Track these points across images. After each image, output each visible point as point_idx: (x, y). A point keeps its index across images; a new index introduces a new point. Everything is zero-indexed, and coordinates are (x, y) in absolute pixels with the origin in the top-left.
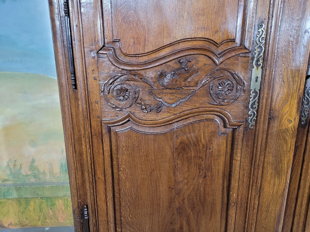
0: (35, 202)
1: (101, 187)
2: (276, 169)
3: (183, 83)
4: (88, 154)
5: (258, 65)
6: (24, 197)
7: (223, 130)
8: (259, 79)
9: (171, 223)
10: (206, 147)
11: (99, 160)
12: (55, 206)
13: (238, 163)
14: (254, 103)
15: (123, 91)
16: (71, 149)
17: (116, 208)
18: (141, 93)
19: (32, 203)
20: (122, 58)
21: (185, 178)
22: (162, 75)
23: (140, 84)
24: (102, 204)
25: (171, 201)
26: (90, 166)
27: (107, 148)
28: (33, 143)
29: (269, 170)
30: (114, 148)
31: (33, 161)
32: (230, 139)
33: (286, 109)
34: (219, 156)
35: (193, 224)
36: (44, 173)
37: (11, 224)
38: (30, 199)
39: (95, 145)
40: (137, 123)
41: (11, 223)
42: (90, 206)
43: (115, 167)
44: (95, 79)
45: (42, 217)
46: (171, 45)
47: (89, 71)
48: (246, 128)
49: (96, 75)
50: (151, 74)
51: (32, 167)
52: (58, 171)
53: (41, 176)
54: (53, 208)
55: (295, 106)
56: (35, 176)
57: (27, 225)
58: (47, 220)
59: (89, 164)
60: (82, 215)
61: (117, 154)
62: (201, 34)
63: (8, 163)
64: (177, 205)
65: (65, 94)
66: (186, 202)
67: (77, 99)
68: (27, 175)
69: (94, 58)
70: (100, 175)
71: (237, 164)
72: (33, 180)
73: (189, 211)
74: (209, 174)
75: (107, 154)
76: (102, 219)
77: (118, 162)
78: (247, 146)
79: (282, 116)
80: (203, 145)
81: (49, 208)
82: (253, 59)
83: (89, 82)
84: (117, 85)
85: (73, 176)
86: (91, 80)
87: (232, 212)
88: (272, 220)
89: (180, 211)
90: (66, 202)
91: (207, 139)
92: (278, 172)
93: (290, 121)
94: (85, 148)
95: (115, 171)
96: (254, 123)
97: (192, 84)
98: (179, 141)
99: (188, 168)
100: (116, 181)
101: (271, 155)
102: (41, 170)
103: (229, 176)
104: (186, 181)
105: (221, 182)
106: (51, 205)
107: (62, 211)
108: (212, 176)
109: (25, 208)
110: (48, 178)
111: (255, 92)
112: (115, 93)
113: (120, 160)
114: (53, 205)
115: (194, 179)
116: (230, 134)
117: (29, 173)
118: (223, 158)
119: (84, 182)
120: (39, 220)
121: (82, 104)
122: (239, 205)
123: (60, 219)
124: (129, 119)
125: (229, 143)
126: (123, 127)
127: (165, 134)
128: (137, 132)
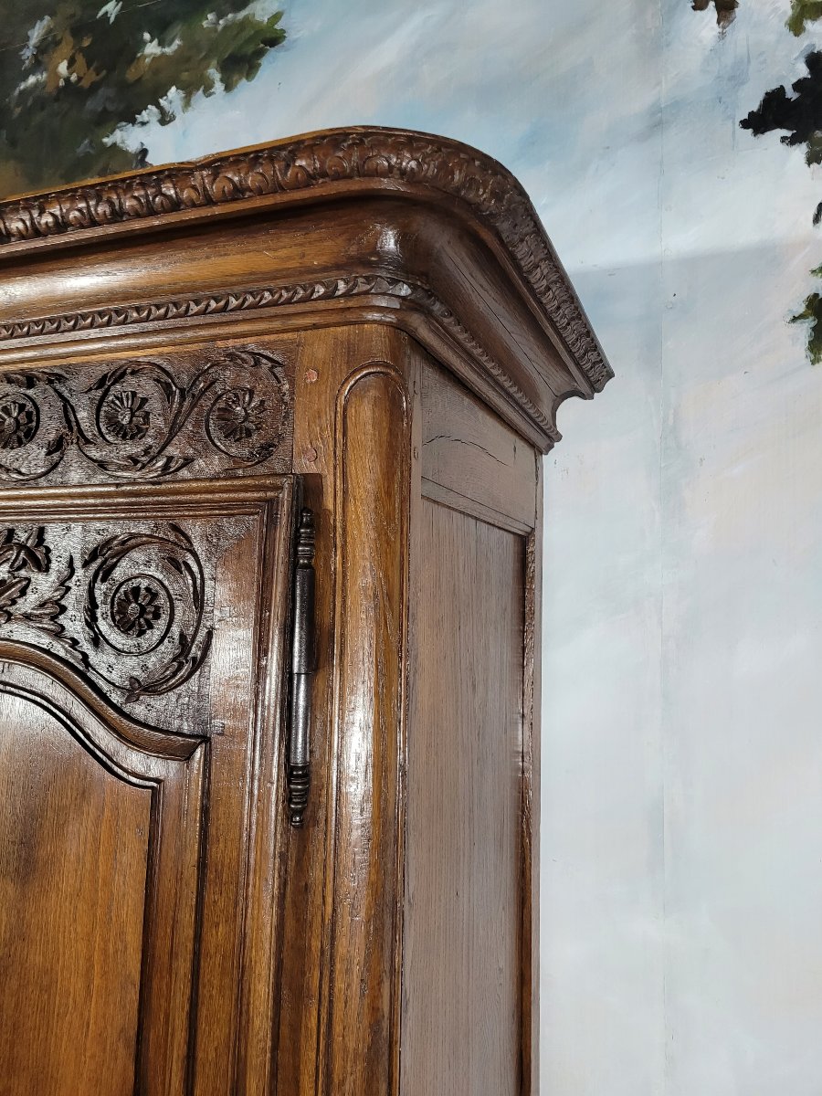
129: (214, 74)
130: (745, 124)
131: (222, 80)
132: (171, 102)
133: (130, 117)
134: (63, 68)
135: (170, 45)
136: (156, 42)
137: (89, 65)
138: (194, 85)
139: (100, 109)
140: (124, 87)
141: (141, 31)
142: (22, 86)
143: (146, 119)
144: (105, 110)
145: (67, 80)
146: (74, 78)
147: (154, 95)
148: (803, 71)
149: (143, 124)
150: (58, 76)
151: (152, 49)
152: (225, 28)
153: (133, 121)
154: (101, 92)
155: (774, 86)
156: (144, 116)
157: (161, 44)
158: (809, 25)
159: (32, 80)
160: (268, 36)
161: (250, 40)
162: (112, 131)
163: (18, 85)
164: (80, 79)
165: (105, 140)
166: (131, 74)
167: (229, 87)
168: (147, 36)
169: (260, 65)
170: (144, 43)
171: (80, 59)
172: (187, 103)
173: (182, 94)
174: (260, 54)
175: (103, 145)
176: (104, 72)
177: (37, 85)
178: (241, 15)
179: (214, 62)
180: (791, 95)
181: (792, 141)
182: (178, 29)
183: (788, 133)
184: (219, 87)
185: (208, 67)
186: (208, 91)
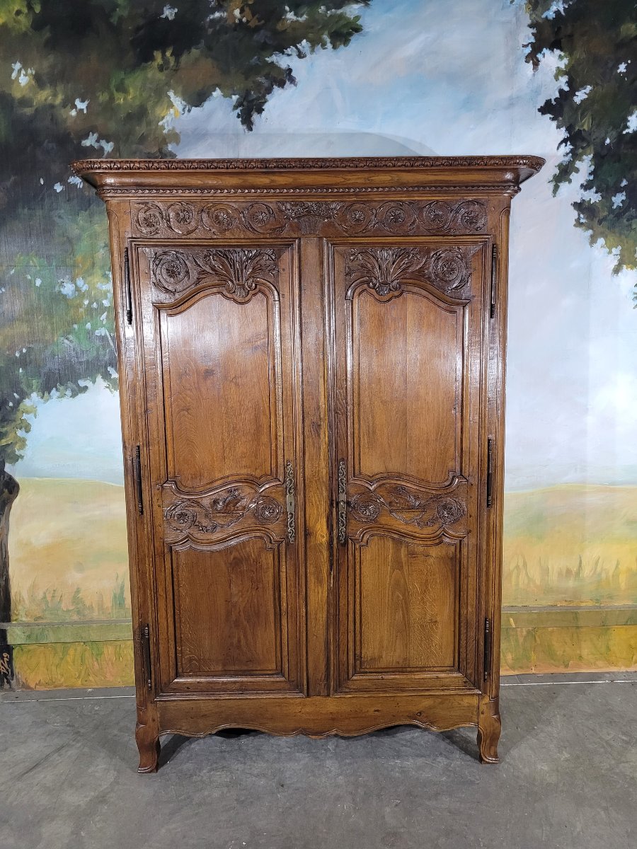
0: (76, 650)
1: (162, 604)
2: (318, 579)
3: (233, 508)
4: (151, 572)
5: (290, 493)
6: (62, 641)
7: (270, 546)
8: (293, 504)
9: (229, 637)
10: (257, 561)
11: (161, 577)
12: (102, 656)
13: (285, 574)
14: (291, 523)
15: (182, 515)
16: (135, 568)
17: (177, 625)
18: (198, 517)
19: (71, 652)
20: (182, 488)
21: (239, 591)
22: (216, 502)
23: (197, 509)
24: (162, 621)
25: (229, 613)
26: (152, 584)
27: (168, 565)
28: (80, 567)
29: (312, 579)
30: (174, 566)
31: (78, 591)
32: (276, 553)
33: (318, 526)
34: (268, 568)
35: (250, 637)
36: (91, 608)
37: (39, 684)
38: (69, 645)
39: (158, 563)
40: (196, 541)
41: (40, 681)
42: (151, 624)
43: (176, 583)
44: (159, 506)
45: (83, 672)
46: (221, 478)
47: (155, 499)
48: (288, 544)
49: (160, 503)
50: (206, 502)
51: (76, 600)
52: (110, 605)
53: (86, 612)
54: (99, 659)
55: (325, 524)
56: (78, 613)
57: (61, 685)
58: (91, 678)
59: (152, 581)
60: (143, 635)
61: (178, 571)
62: (244, 471)
63: (45, 593)
64: (234, 618)
65: (132, 518)
66: (242, 613)
67: (142, 522)
68: (68, 611)
69: (158, 490)
70: (161, 592)
71: (283, 575)
72: (75, 618)
73: (245, 623)
74: (260, 586)
75: (168, 571)
76: (162, 637)
77: (178, 578)
78: (291, 558)
79: (316, 533)
80: (254, 560)
81: (94, 659)
82: (286, 488)
83: (154, 509)
84: (178, 511)
85: (136, 595)
86: (155, 507)
87: (284, 622)
88: (321, 627)
89: (237, 624)
90: (118, 650)
91: (256, 553)
92: (319, 581)
93: (323, 537)
94: (148, 566)
95: (176, 588)
96: (293, 539)
97: (240, 508)
98: (232, 557)
99: (242, 581)
100: (176, 597)
101: (312, 566)
102: (88, 604)
103: (277, 587)
104: (240, 594)
105: (271, 593)
106: (97, 655)
107: (112, 664)
108: (263, 588)
109: (62, 659)
110: (95, 615)
111: (291, 514)
112: (176, 518)
113: (180, 577)
114: (100, 654)
115: (247, 591)
116: (276, 549)
117: (71, 608)
118: (271, 570)
119: (145, 601)
120: (79, 677)
121: (147, 528)
122: (289, 614)
123: (108, 675)
124: (188, 538)
125: (276, 557)
126: (184, 546)
127: (220, 552)
128: (195, 550)
129: (326, 38)
130: (539, 110)
131: (331, 43)
132: (303, 47)
133: (281, 49)
134: (237, 12)
135: (301, 16)
136: (292, 13)
137: (253, 16)
138: (316, 42)
139: (262, 41)
140: (276, 33)
141: (283, 4)
142: (212, 17)
143: (290, 53)
144: (265, 43)
145: (240, 20)
146: (244, 20)
147: (295, 42)
148: (557, 95)
149: (289, 55)
150: (235, 17)
151: (290, 16)
152: (331, 16)
153: (283, 53)
154: (262, 31)
155: (549, 98)
156: (289, 51)
157: (295, 14)
158: (560, 78)
159: (217, 15)
160: (353, 26)
161: (345, 26)
162: (271, 55)
163: (208, 16)
164: (248, 21)
165: (267, 59)
166: (279, 27)
167: (335, 47)
168: (287, 8)
169: (350, 40)
170: (287, 12)
171: (247, 10)
172: (313, 51)
173: (309, 45)
174: (351, 34)
175: (267, 62)
176: (263, 22)
177: (221, 18)
178: (339, 11)
179: (326, 32)
180: (554, 103)
181: (553, 119)
182: (304, 9)
183: (552, 116)
184: (329, 46)
185: (323, 34)
186: (324, 46)
